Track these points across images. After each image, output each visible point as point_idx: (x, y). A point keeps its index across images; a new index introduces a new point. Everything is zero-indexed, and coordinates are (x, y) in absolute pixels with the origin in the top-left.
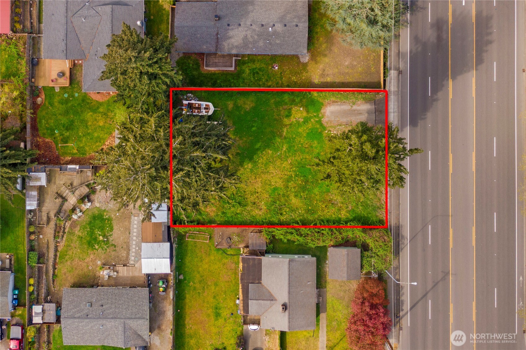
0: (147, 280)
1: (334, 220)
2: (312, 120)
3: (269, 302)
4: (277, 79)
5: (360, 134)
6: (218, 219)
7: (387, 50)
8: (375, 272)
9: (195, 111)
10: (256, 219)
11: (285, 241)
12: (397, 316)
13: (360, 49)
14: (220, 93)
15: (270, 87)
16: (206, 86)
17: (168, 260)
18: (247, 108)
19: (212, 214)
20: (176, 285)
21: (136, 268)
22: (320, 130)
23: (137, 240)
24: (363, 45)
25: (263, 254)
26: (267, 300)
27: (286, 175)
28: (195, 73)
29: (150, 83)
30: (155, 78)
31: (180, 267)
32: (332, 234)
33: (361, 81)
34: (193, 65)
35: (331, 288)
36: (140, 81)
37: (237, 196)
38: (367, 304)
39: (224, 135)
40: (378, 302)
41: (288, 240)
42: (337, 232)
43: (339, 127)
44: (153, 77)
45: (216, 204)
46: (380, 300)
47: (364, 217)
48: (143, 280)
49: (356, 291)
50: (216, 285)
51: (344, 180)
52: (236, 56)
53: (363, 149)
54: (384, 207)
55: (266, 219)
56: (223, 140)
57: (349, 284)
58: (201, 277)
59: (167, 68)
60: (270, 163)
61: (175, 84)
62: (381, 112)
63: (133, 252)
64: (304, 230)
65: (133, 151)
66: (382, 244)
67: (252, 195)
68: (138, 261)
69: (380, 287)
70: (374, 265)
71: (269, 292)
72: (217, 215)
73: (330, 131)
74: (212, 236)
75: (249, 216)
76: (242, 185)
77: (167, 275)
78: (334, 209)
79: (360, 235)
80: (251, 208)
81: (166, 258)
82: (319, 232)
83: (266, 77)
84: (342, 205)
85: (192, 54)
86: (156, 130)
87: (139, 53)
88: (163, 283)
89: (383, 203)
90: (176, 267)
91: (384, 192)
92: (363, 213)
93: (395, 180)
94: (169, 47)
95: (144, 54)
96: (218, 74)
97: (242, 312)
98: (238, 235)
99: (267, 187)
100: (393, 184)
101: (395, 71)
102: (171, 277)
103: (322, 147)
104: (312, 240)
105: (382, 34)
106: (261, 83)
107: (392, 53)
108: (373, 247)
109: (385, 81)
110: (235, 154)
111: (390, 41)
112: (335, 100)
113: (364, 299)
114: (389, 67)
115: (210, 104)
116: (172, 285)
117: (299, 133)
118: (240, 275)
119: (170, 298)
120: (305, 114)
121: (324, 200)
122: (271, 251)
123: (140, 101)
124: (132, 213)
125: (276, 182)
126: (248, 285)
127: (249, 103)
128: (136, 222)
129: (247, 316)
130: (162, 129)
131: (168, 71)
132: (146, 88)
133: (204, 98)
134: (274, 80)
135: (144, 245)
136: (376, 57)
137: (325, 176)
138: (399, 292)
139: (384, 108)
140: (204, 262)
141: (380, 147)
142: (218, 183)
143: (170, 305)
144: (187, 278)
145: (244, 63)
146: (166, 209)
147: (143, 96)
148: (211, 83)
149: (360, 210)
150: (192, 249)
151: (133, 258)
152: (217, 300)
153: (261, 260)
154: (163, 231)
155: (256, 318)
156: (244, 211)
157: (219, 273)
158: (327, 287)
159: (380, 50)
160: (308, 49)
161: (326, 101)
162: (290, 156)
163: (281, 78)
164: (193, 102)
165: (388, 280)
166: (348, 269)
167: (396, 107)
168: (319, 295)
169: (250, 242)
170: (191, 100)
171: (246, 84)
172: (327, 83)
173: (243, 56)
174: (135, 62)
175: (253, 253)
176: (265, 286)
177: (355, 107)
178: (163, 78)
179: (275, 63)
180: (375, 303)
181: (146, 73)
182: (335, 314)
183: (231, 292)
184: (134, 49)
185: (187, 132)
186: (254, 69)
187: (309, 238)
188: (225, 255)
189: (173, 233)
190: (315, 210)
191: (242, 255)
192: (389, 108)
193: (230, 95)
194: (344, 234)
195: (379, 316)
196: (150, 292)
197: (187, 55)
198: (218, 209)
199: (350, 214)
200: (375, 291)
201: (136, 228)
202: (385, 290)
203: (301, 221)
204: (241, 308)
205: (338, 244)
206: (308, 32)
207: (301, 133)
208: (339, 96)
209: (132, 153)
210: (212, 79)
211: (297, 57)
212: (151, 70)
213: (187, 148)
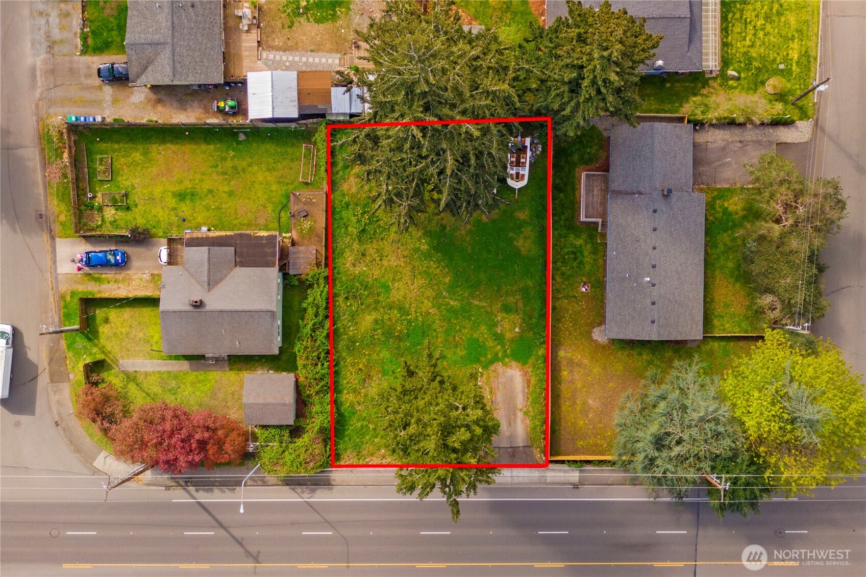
0: (236, 81)
1: (338, 382)
2: (499, 347)
3: (206, 279)
4: (566, 291)
5: (481, 423)
6: (336, 196)
7: (612, 466)
8: (257, 448)
9: (513, 157)
10: (338, 258)
11: (304, 305)
12: (188, 482)
13: (615, 423)
14: (543, 197)
15: (553, 279)
16: (555, 175)
17: (270, 116)
18: (518, 242)
19: (345, 187)
20: (229, 128)
21: (255, 62)
22: (483, 359)
23: (301, 64)
24: (621, 428)
25: (283, 269)
26: (209, 276)
27: (410, 305)
28: (576, 157)
29: (564, 83)
30: (572, 91)
31: (259, 135)
32: (316, 379)
33: (563, 424)
34: (589, 153)
35: (228, 378)
36: (567, 65)
37: (375, 226)
38: (206, 435)
39: (477, 205)
40: (211, 452)
41: (305, 310)
42: (319, 387)
43: (487, 389)
44: (575, 87)
45: (362, 192)
46: (213, 455)
47: (344, 430)
48: (237, 74)
49: (226, 418)
50: (231, 194)
51: (407, 398)
52: (604, 225)
53: (460, 427)
54: (361, 462)
55: (338, 273)
56: (469, 203)
57: (237, 407)
58: (244, 170)
59: (588, 110)
60: (429, 280)
61: (560, 124)
62: (513, 456)
63: (281, 56)
64: (322, 334)
65: (456, 55)
66: (302, 458)
67: (378, 251)
68: (266, 65)
69: (233, 456)
70: (267, 446)
71: (221, 280)
72: (344, 195)
73: (482, 376)
74: (310, 187)
75: (343, 247)
76: (393, 236)
77: (245, 113)
78: (356, 382)
79: (315, 424)
80: (356, 250)
81: (273, 111)
82: (319, 358)
83: (569, 273)
84: (363, 395)
85: (608, 151)
86: (488, 92)
87: (617, 64)
88: (232, 108)
89: (367, 460)
90: (259, 128)
91: (384, 462)
92: (351, 428)
93: (409, 478)
94: (621, 114)
95: (614, 71)
96: (574, 195)
97: (188, 236)
98: (311, 229)
99: (391, 276)
100: (402, 476)
101: (578, 478)
102: (242, 119)
103: (455, 362)
104: (306, 348)
105: (641, 457)
106: (559, 264)
107: (606, 473)
108: (296, 445)
109: (563, 462)
110: (444, 222)
111: (625, 471)
112: (531, 384)
113: (215, 430)
114: (586, 468)
115: (524, 183)
116: (230, 122)
117: (479, 326)
118: (248, 232)
119: (208, 118)
120: (508, 335)
121: (371, 367)
122: (287, 282)
123: (532, 66)
124: (345, 54)
125: (398, 289)
126: (232, 246)
127: (526, 245)
128: (330, 61)
129: (182, 244)
130: (491, 102)
131: (584, 112)
132: (556, 77)
133: (535, 173)
134: (564, 286)
135: (294, 75)
136: (600, 449)
137: (412, 368)
138: (226, 486)
139: (519, 462)
140: (267, 173)
141: (463, 455)
142: (398, 194)
143: (195, 118)
144: (241, 147)
145: (592, 237)
146: (354, 111)
147: (541, 71)
148: (559, 184)
149: (355, 424)
150: (288, 154)
151: (271, 57)
152: (206, 195)
153: (273, 265)
154: (316, 106)
155: (179, 259)
156: (351, 239)
157: (249, 199)
158: (232, 372)
159: (611, 455)
160: (613, 340)
161: (530, 370)
162: (441, 312)
163: (566, 298)
164: (529, 153)
165: (244, 468)
166: (261, 404)
167: (521, 480)
168: (218, 360)
169: (302, 248)
170: (531, 150)
171: (557, 240)
172: (560, 371)
173: (604, 236)
174: (602, 57)
175: (284, 254)
176: (232, 274)
177: (520, 415)
178: (572, 104)
179: (592, 287)
180: (208, 447)
181: (580, 75)
182: (188, 385)
183: (220, 219)
184: (624, 54)
185: (484, 144)
186: (581, 252)
187: (309, 343)
188: (279, 208)
189: (314, 123)
190: (355, 352)
191: (280, 235)
192: (520, 470)
193: (540, 214)
194: (316, 399)
195: (188, 454)
196: (216, 86)
197: (605, 144)
198: (353, 196)
199: (348, 407)
200: (228, 447)
201: (320, 61)
202: (229, 463)
203: (337, 329)
204: (195, 235)
205: (301, 388)
206: (642, 341)
207: (478, 330)
208: (538, 390)
209: (452, 53)
210: (565, 185)
211: (602, 322)
212: (585, 83)
213: (458, 144)
